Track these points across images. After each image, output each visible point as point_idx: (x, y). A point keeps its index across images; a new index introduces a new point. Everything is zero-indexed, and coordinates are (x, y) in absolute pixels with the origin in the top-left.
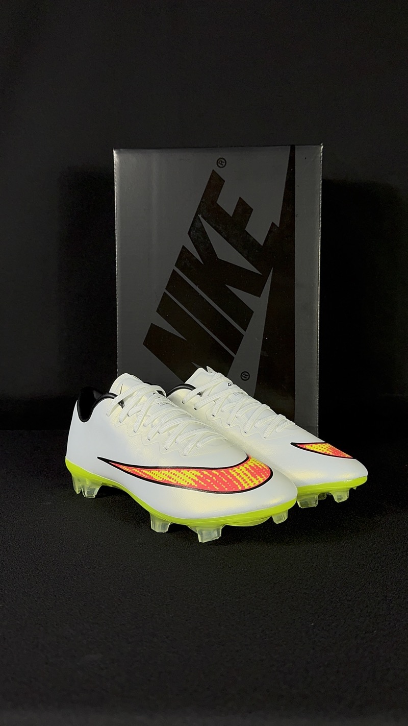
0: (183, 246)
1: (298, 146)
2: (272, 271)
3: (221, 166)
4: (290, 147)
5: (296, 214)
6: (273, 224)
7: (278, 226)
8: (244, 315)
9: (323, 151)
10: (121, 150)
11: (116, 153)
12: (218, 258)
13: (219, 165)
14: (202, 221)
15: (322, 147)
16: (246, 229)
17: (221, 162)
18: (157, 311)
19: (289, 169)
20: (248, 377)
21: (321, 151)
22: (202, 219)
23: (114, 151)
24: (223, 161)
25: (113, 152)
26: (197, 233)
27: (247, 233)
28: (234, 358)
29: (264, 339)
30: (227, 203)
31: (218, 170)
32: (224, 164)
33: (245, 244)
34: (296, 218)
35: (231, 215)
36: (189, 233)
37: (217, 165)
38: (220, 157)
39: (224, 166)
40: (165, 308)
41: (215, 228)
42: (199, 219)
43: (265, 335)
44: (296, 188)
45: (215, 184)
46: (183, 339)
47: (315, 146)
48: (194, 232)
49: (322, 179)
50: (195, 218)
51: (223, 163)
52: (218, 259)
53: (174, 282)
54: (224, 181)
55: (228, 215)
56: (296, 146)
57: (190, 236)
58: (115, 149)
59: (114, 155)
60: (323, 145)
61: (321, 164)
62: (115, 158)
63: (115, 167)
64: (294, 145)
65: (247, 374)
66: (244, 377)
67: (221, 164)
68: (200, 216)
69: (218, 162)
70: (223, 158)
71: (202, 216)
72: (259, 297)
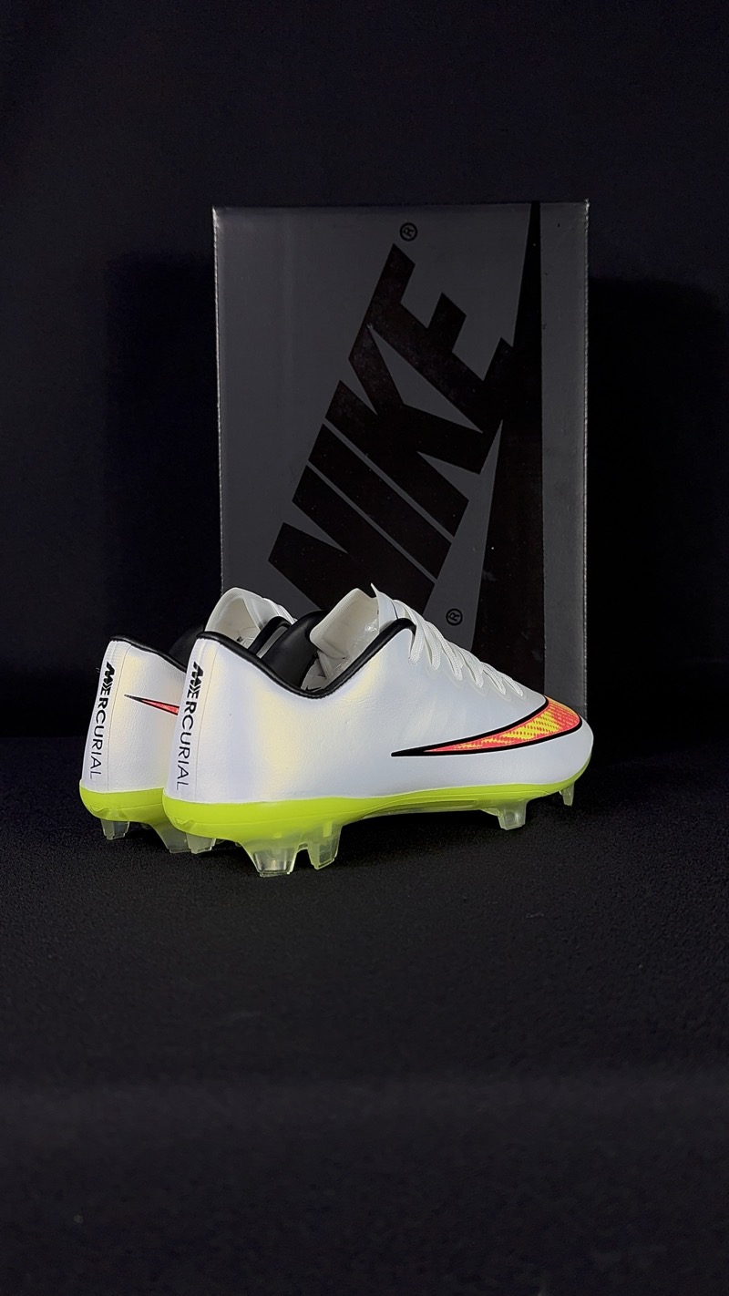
0: (341, 382)
1: (545, 204)
2: (501, 426)
3: (409, 237)
4: (531, 205)
5: (543, 323)
6: (502, 342)
7: (512, 345)
8: (452, 506)
9: (589, 214)
10: (227, 208)
11: (217, 214)
12: (405, 402)
13: (404, 235)
14: (376, 339)
15: (588, 205)
16: (454, 351)
17: (408, 231)
18: (293, 501)
19: (530, 243)
20: (459, 619)
21: (586, 213)
22: (375, 334)
23: (214, 211)
24: (411, 228)
25: (212, 213)
26: (365, 359)
27: (456, 359)
28: (433, 584)
29: (488, 549)
30: (420, 303)
31: (402, 245)
32: (413, 234)
33: (451, 378)
34: (543, 331)
35: (427, 326)
36: (351, 358)
37: (401, 236)
38: (406, 221)
39: (413, 239)
40: (309, 495)
41: (398, 350)
42: (369, 333)
43: (489, 544)
44: (543, 277)
45: (398, 269)
46: (343, 553)
47: (575, 204)
48: (361, 356)
50: (361, 330)
51: (411, 233)
52: (404, 405)
53: (325, 449)
54: (414, 264)
55: (422, 325)
56: (542, 205)
57: (353, 365)
58: (216, 207)
59: (215, 218)
60: (589, 201)
61: (586, 234)
62: (216, 222)
63: (215, 239)
64: (537, 202)
65: (457, 613)
66: (453, 619)
67: (408, 234)
68: (370, 327)
69: (401, 231)
70: (411, 224)
71: (374, 328)
72: (479, 473)
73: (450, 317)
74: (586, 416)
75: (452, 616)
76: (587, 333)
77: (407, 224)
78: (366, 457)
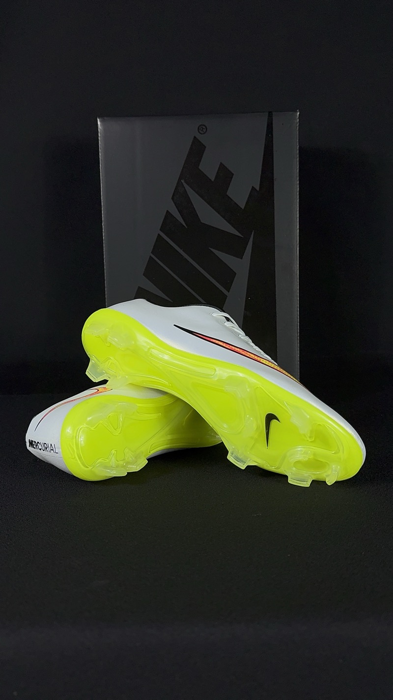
0: (167, 211)
1: (275, 113)
2: (253, 233)
3: (202, 132)
4: (267, 113)
5: (274, 178)
6: (253, 188)
7: (258, 190)
8: (228, 276)
9: (299, 118)
10: (105, 118)
11: (100, 121)
12: (202, 221)
13: (200, 131)
15: (298, 113)
16: (227, 194)
17: (202, 129)
19: (267, 134)
21: (297, 118)
22: (185, 185)
23: (98, 120)
24: (204, 127)
26: (181, 199)
27: (228, 197)
29: (247, 298)
30: (209, 168)
31: (199, 137)
32: (205, 130)
33: (227, 209)
34: (275, 182)
35: (213, 180)
36: (173, 199)
37: (199, 132)
38: (201, 124)
39: (204, 133)
40: (151, 271)
41: (198, 193)
42: (182, 184)
43: (247, 295)
44: (274, 153)
47: (291, 113)
48: (178, 197)
49: (299, 144)
52: (201, 223)
53: (160, 247)
54: (205, 147)
55: (210, 180)
56: (273, 113)
57: (174, 202)
58: (99, 117)
59: (99, 123)
60: (299, 111)
61: (298, 129)
62: (99, 126)
63: (99, 135)
64: (271, 112)
67: (202, 131)
68: (183, 181)
69: (198, 128)
70: (203, 125)
71: (185, 182)
72: (241, 259)
73: (225, 175)
74: (298, 227)
76: (298, 183)
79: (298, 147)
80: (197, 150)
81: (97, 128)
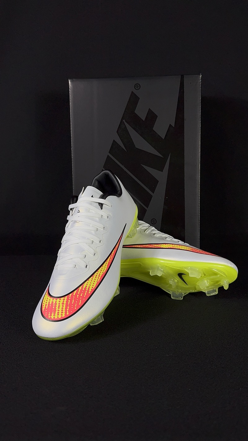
0: (114, 140)
1: (186, 76)
2: (170, 155)
3: (137, 89)
4: (181, 76)
5: (185, 119)
6: (170, 125)
7: (174, 126)
8: (153, 183)
10: (74, 79)
11: (70, 82)
13: (136, 88)
14: (125, 124)
15: (201, 76)
17: (137, 86)
19: (180, 90)
20: (155, 222)
21: (200, 79)
22: (126, 123)
23: (69, 80)
24: (138, 85)
26: (122, 131)
27: (154, 131)
28: (147, 210)
29: (165, 198)
30: (141, 112)
31: (135, 91)
32: (139, 87)
33: (153, 138)
34: (185, 121)
35: (144, 120)
36: (117, 132)
37: (135, 88)
38: (136, 83)
41: (134, 129)
42: (124, 122)
43: (166, 196)
44: (185, 102)
47: (196, 76)
49: (201, 97)
50: (121, 122)
52: (136, 148)
53: (109, 163)
54: (139, 98)
55: (142, 120)
56: (184, 76)
57: (118, 134)
58: (70, 79)
59: (70, 83)
60: (202, 74)
61: (200, 86)
62: (70, 84)
63: (70, 91)
64: (183, 75)
65: (155, 220)
66: (153, 222)
67: (137, 87)
68: (124, 121)
69: (135, 86)
71: (125, 121)
72: (162, 172)
73: (152, 117)
74: (200, 151)
75: (153, 221)
77: (137, 84)
78: (123, 166)
79: (200, 98)
80: (134, 100)
81: (69, 86)
